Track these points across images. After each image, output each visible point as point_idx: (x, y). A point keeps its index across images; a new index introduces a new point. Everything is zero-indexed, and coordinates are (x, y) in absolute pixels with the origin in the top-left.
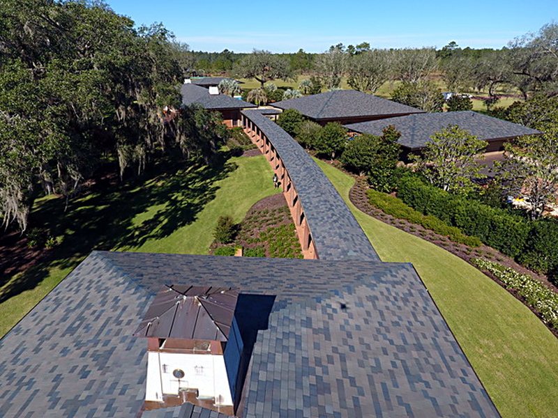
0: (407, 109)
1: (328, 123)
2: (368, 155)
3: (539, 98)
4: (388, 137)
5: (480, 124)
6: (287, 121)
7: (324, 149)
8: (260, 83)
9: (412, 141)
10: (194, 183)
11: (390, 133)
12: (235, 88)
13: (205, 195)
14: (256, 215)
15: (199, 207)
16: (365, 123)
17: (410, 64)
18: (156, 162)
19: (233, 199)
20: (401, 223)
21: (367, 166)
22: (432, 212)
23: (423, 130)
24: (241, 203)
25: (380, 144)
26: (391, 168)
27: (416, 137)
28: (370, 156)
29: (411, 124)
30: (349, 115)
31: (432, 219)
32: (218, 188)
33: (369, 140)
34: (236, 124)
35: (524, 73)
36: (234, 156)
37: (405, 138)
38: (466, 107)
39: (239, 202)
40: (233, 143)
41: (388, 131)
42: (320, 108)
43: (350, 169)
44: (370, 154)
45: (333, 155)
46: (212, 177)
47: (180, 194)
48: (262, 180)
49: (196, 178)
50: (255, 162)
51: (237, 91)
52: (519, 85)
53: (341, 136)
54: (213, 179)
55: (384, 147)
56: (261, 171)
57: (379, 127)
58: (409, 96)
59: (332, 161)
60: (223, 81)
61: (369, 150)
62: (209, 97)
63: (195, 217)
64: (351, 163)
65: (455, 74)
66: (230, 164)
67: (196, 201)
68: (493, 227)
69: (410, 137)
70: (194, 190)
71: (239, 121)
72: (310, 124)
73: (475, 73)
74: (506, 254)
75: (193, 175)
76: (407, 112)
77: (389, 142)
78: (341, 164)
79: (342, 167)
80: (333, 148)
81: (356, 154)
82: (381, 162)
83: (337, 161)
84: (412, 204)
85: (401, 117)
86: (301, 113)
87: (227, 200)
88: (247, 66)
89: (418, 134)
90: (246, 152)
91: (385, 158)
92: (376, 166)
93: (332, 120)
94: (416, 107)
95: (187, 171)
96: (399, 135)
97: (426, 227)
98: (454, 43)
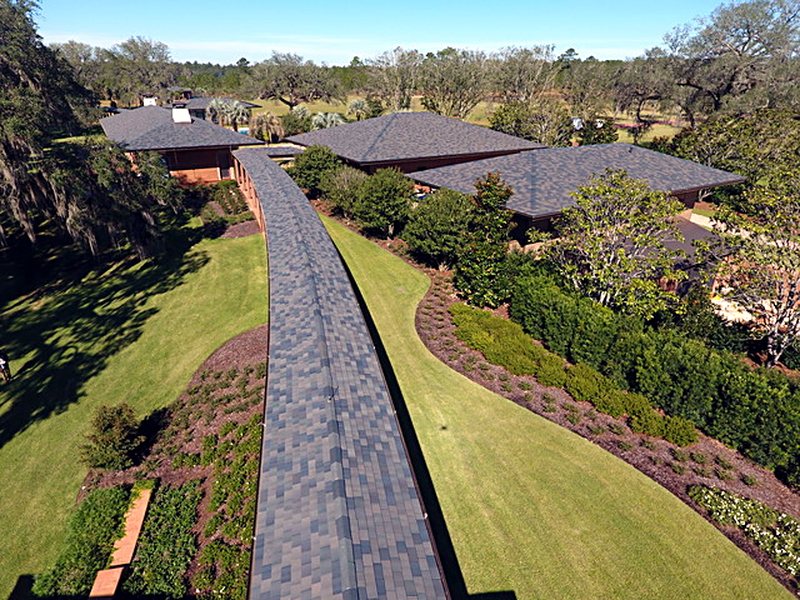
0: (517, 143)
1: (378, 170)
2: (451, 233)
3: (724, 120)
4: (487, 197)
5: (644, 166)
6: (310, 168)
7: (371, 219)
8: (288, 107)
9: (531, 202)
10: (110, 301)
11: (489, 189)
12: (238, 114)
13: (121, 332)
14: (210, 381)
15: (96, 364)
16: (446, 168)
17: (516, 72)
18: (52, 255)
19: (175, 338)
20: (522, 386)
21: (451, 252)
22: (585, 357)
23: (551, 179)
24: (190, 349)
25: (472, 212)
26: (496, 261)
27: (539, 195)
28: (456, 234)
29: (528, 168)
30: (419, 155)
31: (585, 374)
32: (153, 311)
33: (454, 202)
34: (228, 174)
35: (688, 84)
36: (207, 237)
37: (520, 196)
38: (607, 137)
39: (183, 348)
40: (214, 210)
41: (488, 185)
42: (368, 144)
43: (420, 257)
44: (455, 230)
45: (391, 231)
46: (149, 287)
47: (68, 331)
48: (245, 289)
49: (117, 288)
50: (242, 249)
51: (242, 120)
52: (683, 103)
53: (402, 195)
54: (149, 291)
55: (479, 218)
56: (247, 269)
57: (470, 174)
58: (518, 121)
59: (389, 243)
60: (214, 102)
61: (452, 223)
62: (172, 127)
63: (80, 391)
64: (420, 247)
65: (582, 90)
66: (196, 254)
67: (97, 348)
68: (725, 398)
69: (529, 195)
70: (101, 320)
71: (232, 169)
72: (347, 173)
73: (616, 85)
74: (756, 460)
75: (117, 282)
76: (516, 148)
77: (488, 207)
78: (406, 247)
79: (408, 252)
80: (389, 218)
81: (429, 232)
82: (475, 250)
83: (398, 242)
84: (542, 335)
85: (509, 156)
86: (335, 152)
87: (161, 342)
88: (263, 78)
89: (543, 188)
90: (231, 227)
91: (483, 240)
92: (466, 256)
93: (384, 164)
94: (530, 139)
95: (107, 273)
96: (509, 193)
97: (577, 395)
98: (572, 50)
